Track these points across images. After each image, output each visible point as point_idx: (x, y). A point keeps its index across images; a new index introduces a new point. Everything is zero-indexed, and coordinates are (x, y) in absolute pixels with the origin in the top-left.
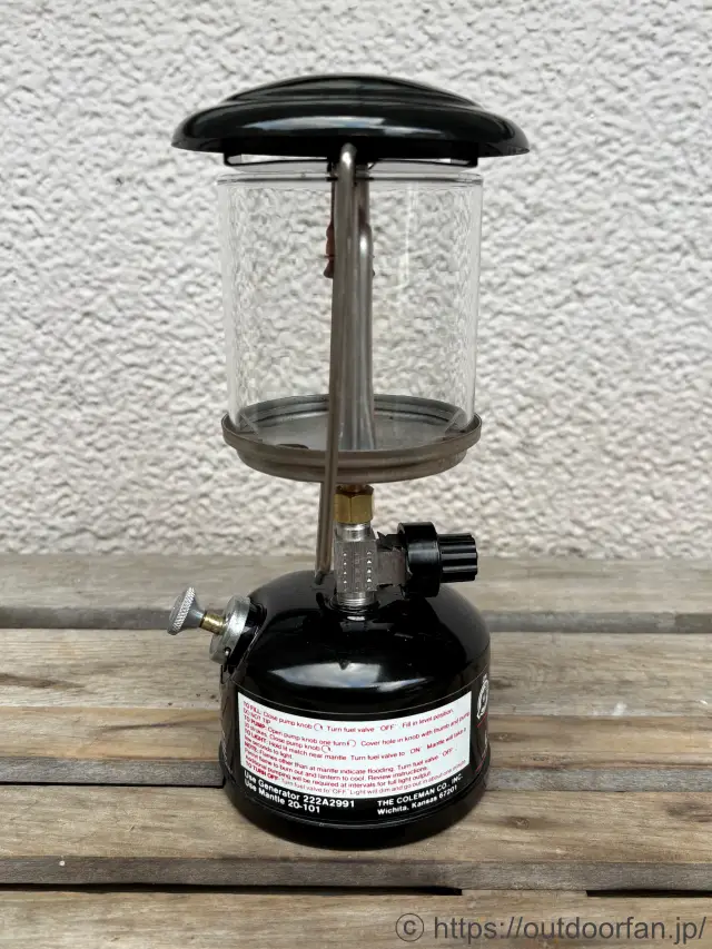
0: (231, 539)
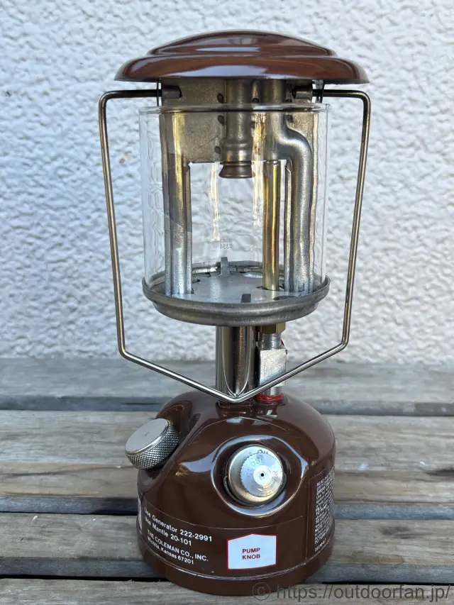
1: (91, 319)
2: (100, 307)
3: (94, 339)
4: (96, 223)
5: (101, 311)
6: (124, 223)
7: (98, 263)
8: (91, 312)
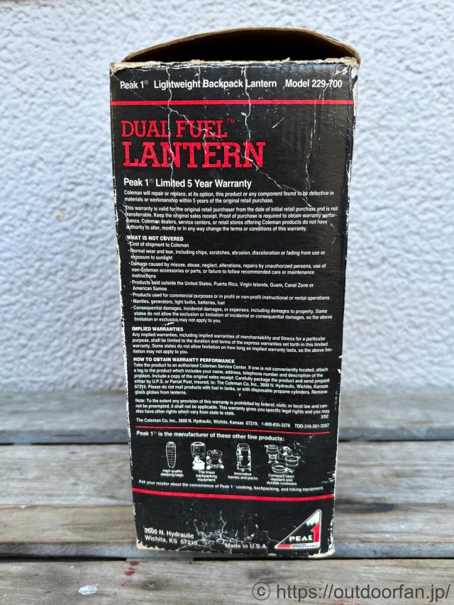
0: (42, 384)
1: (40, 353)
2: (46, 344)
3: (44, 371)
4: (38, 271)
5: (47, 347)
6: (62, 270)
7: (43, 305)
8: (40, 348)
